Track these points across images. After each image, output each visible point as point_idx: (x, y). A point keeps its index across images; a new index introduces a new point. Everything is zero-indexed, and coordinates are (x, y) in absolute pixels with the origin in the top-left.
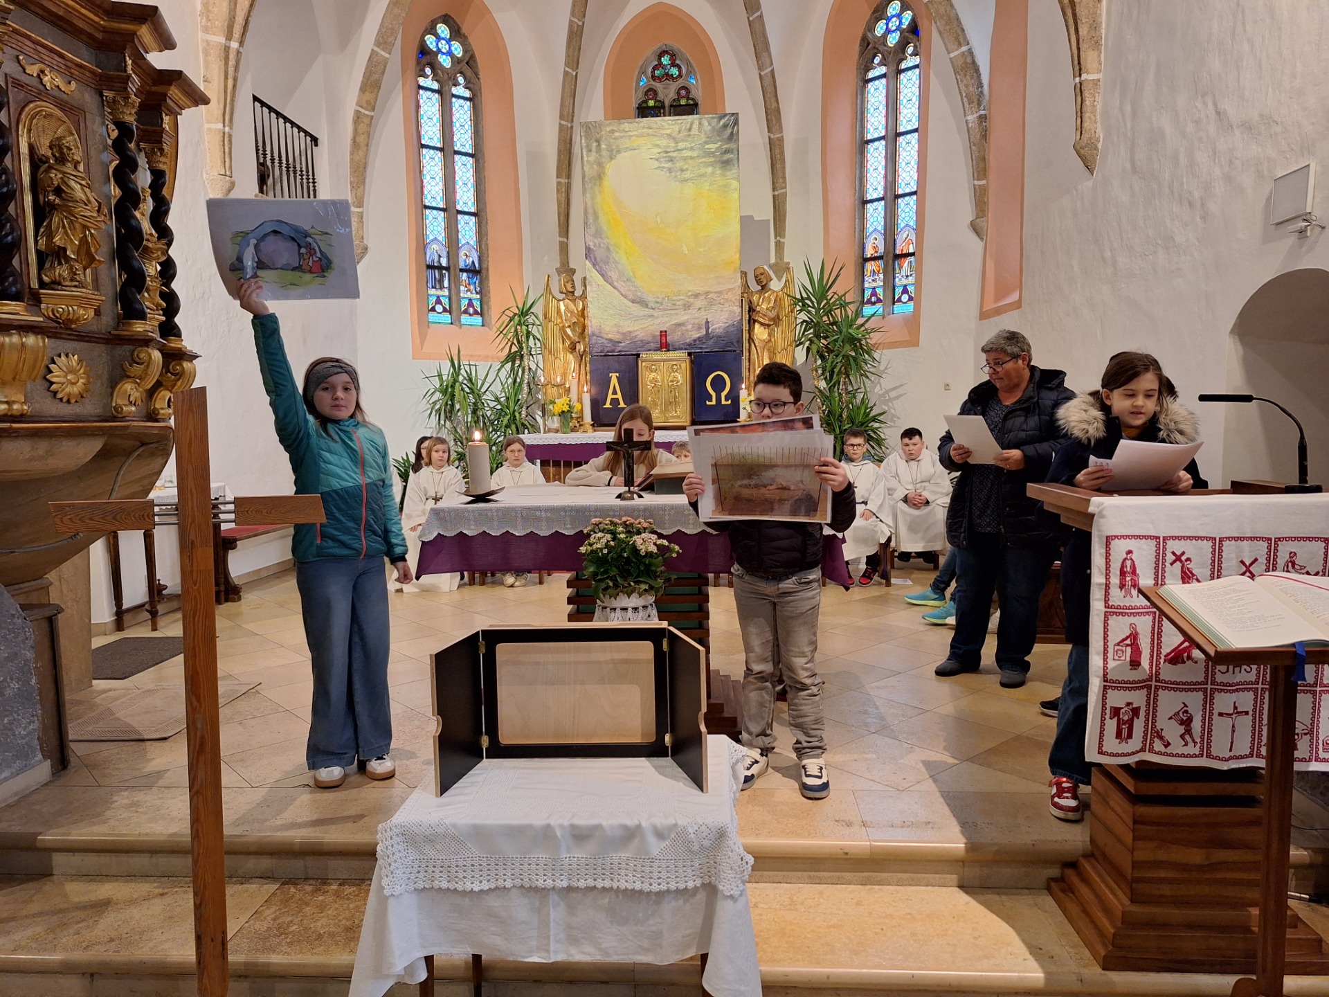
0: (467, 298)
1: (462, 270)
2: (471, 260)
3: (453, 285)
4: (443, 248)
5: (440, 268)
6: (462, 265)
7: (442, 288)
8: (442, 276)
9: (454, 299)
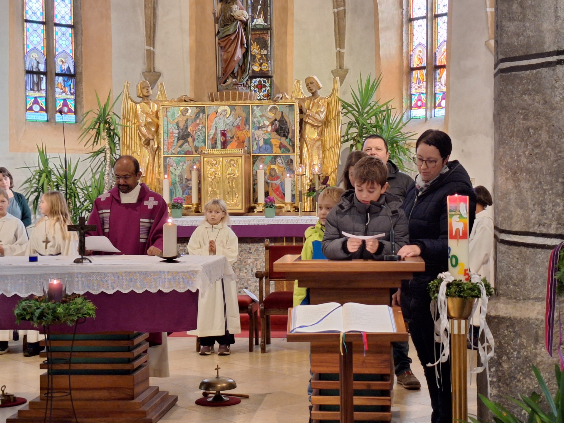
0: (61, 99)
1: (58, 75)
2: (67, 66)
3: (49, 88)
4: (42, 56)
5: (38, 73)
6: (58, 70)
7: (39, 90)
8: (40, 80)
9: (50, 100)
